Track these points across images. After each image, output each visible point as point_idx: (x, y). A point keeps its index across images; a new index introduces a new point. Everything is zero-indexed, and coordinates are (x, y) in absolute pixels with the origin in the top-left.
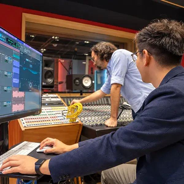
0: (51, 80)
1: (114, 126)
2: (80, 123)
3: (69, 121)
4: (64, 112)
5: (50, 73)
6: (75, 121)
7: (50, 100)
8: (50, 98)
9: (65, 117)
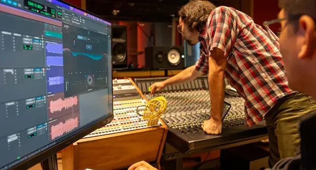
0: (122, 57)
1: (216, 132)
2: (164, 126)
3: (147, 124)
4: (139, 108)
5: (121, 47)
6: (157, 124)
7: (119, 90)
8: (120, 86)
9: (141, 117)
